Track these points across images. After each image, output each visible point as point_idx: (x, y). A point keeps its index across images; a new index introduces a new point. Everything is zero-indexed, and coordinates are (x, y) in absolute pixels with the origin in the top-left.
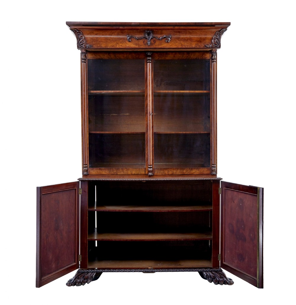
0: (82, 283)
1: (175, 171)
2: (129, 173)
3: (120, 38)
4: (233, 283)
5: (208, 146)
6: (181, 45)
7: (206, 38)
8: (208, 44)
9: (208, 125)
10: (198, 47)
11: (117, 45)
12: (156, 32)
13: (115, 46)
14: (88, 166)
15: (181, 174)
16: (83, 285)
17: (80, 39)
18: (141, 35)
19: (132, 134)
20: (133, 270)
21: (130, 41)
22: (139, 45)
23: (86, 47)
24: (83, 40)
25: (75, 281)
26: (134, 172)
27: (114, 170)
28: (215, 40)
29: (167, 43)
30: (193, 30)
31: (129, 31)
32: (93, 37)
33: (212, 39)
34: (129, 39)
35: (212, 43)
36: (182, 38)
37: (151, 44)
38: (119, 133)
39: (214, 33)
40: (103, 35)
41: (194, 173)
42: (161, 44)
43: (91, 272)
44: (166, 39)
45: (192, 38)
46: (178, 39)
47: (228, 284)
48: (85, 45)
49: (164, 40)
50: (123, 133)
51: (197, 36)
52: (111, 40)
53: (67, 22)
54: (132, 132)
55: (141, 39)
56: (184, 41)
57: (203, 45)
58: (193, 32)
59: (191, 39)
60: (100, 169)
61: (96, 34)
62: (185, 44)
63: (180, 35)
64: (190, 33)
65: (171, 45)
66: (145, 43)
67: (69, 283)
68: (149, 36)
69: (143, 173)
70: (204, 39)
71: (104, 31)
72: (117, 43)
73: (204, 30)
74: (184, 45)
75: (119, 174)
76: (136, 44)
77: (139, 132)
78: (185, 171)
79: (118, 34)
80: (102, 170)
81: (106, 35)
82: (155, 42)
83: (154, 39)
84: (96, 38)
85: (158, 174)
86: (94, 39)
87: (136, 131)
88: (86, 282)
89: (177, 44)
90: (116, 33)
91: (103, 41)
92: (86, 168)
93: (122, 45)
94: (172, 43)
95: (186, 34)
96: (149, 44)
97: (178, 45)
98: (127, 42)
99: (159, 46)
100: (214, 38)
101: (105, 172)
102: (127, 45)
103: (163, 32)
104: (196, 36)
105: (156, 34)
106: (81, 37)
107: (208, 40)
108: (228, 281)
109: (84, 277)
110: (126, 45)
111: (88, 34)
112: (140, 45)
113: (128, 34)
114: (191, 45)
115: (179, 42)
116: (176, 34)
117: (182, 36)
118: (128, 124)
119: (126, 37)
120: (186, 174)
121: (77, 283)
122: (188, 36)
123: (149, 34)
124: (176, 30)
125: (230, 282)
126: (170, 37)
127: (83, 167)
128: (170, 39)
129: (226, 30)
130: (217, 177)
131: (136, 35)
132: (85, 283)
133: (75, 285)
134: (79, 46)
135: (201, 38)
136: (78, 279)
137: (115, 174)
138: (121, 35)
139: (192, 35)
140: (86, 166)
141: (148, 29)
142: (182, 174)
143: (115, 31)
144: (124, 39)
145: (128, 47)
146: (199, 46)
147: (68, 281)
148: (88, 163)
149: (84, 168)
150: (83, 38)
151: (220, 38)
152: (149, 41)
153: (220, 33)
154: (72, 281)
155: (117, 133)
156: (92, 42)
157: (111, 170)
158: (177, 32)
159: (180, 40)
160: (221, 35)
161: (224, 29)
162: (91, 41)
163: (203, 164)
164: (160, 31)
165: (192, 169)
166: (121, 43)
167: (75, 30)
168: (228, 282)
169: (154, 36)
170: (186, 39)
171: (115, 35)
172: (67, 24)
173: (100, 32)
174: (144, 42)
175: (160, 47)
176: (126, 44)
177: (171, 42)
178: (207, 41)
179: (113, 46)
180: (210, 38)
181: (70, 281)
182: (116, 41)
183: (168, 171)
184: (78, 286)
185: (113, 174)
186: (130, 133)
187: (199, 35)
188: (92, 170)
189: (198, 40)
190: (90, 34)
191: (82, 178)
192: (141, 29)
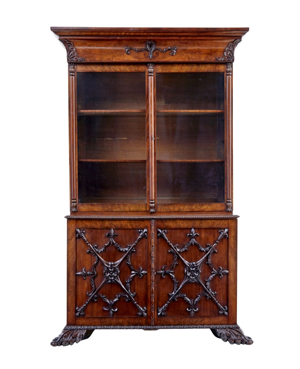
0: (70, 343)
1: (182, 208)
2: (127, 209)
3: (117, 49)
4: (253, 342)
5: (222, 177)
6: (188, 58)
7: (217, 50)
8: (220, 57)
9: (222, 152)
10: (208, 61)
11: (114, 58)
12: (160, 43)
13: (111, 59)
14: (77, 201)
15: (189, 210)
16: (71, 345)
17: (70, 51)
18: (142, 46)
19: (130, 162)
20: (131, 326)
21: (128, 54)
22: (139, 58)
23: (77, 61)
24: (73, 53)
25: (61, 340)
26: (132, 209)
27: (108, 206)
28: (228, 52)
29: (172, 55)
30: (203, 41)
31: (127, 42)
32: (86, 49)
33: (224, 51)
34: (128, 51)
35: (225, 56)
36: (190, 50)
37: (153, 57)
38: (115, 161)
39: (227, 44)
40: (97, 46)
41: (205, 209)
42: (165, 58)
43: (80, 329)
44: (170, 51)
45: (201, 50)
46: (185, 50)
47: (246, 343)
48: (76, 58)
49: (168, 52)
50: (119, 161)
51: (207, 48)
52: (107, 52)
53: (51, 28)
54: (130, 160)
55: (142, 51)
56: (192, 54)
57: (214, 58)
58: (202, 43)
59: (199, 51)
60: (91, 205)
61: (89, 46)
62: (193, 57)
63: (186, 47)
64: (199, 45)
65: (176, 58)
66: (146, 56)
67: (55, 343)
68: (151, 47)
69: (144, 209)
70: (216, 51)
71: (98, 42)
72: (114, 56)
73: (214, 41)
74: (192, 59)
75: (114, 210)
76: (136, 58)
77: (139, 159)
78: (194, 207)
79: (115, 46)
80: (93, 206)
81: (101, 46)
82: (158, 54)
83: (157, 51)
84: (89, 50)
85: (161, 211)
86: (87, 52)
87: (135, 159)
88: (75, 341)
89: (183, 57)
90: (112, 45)
91: (97, 53)
92: (75, 204)
93: (120, 58)
94: (178, 56)
95: (194, 45)
96: (151, 57)
97: (184, 58)
98: (125, 54)
99: (162, 59)
100: (226, 50)
101: (98, 208)
102: (125, 59)
103: (167, 43)
104: (205, 48)
105: (159, 45)
106: (72, 48)
107: (219, 52)
108: (246, 339)
109: (71, 335)
110: (124, 58)
111: (80, 46)
112: (141, 59)
113: (127, 46)
114: (200, 58)
115: (185, 55)
116: (182, 46)
117: (189, 48)
118: (125, 151)
119: (124, 48)
120: (195, 210)
121: (64, 343)
122: (196, 48)
123: (151, 46)
124: (182, 41)
125: (248, 341)
126: (175, 49)
127: (71, 202)
128: (175, 51)
129: (240, 41)
130: (233, 214)
131: (135, 46)
132: (73, 343)
133: (61, 345)
134: (69, 59)
135: (211, 50)
136: (65, 338)
137: (110, 211)
138: (119, 46)
139: (201, 47)
140: (75, 201)
141: (150, 40)
142: (191, 210)
143: (112, 42)
144: (121, 51)
145: (126, 60)
146: (209, 59)
147: (53, 340)
148: (77, 197)
149: (73, 204)
150: (74, 50)
151: (234, 49)
152: (151, 54)
153: (234, 44)
154: (58, 340)
155: (112, 161)
156: (85, 54)
157: (105, 206)
158: (183, 43)
159: (187, 53)
160: (234, 46)
161: (238, 40)
162: (83, 53)
163: (217, 199)
164: (163, 43)
165: (202, 205)
166: (118, 56)
167: (64, 41)
168: (246, 341)
169: (157, 47)
170: (194, 51)
171: (111, 46)
172: (51, 30)
173: (94, 43)
174: (144, 55)
175: (164, 60)
176: (123, 57)
177: (176, 55)
178: (219, 54)
179: (109, 60)
180: (221, 50)
181: (56, 339)
182: (112, 53)
183: (174, 206)
184: (65, 346)
185: (107, 211)
186: (127, 161)
187: (210, 47)
188: (81, 206)
189: (208, 52)
190: (83, 45)
191: (70, 215)
192: (142, 39)
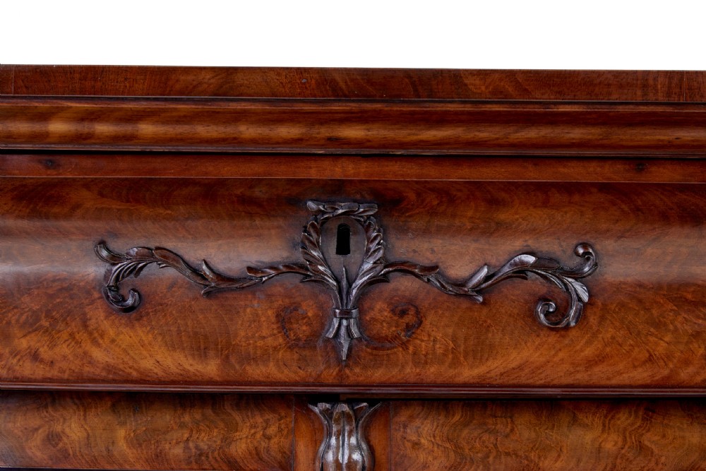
21: (127, 311)
22: (226, 350)
29: (553, 328)
42: (480, 351)
44: (535, 287)
49: (512, 300)
55: (260, 285)
65: (589, 352)
66: (303, 330)
76: (201, 347)
82: (410, 318)
83: (404, 285)
89: (661, 348)
93: (45, 352)
94: (607, 333)
97: (669, 357)
98: (97, 317)
99: (455, 363)
102: (97, 354)
103: (504, 217)
110: (88, 346)
112: (249, 359)
119: (88, 262)
123: (342, 238)
128: (583, 292)
141: (335, 189)
152: (345, 315)
166: (32, 327)
174: (284, 320)
175: (468, 373)
176: (80, 336)
177: (593, 320)
